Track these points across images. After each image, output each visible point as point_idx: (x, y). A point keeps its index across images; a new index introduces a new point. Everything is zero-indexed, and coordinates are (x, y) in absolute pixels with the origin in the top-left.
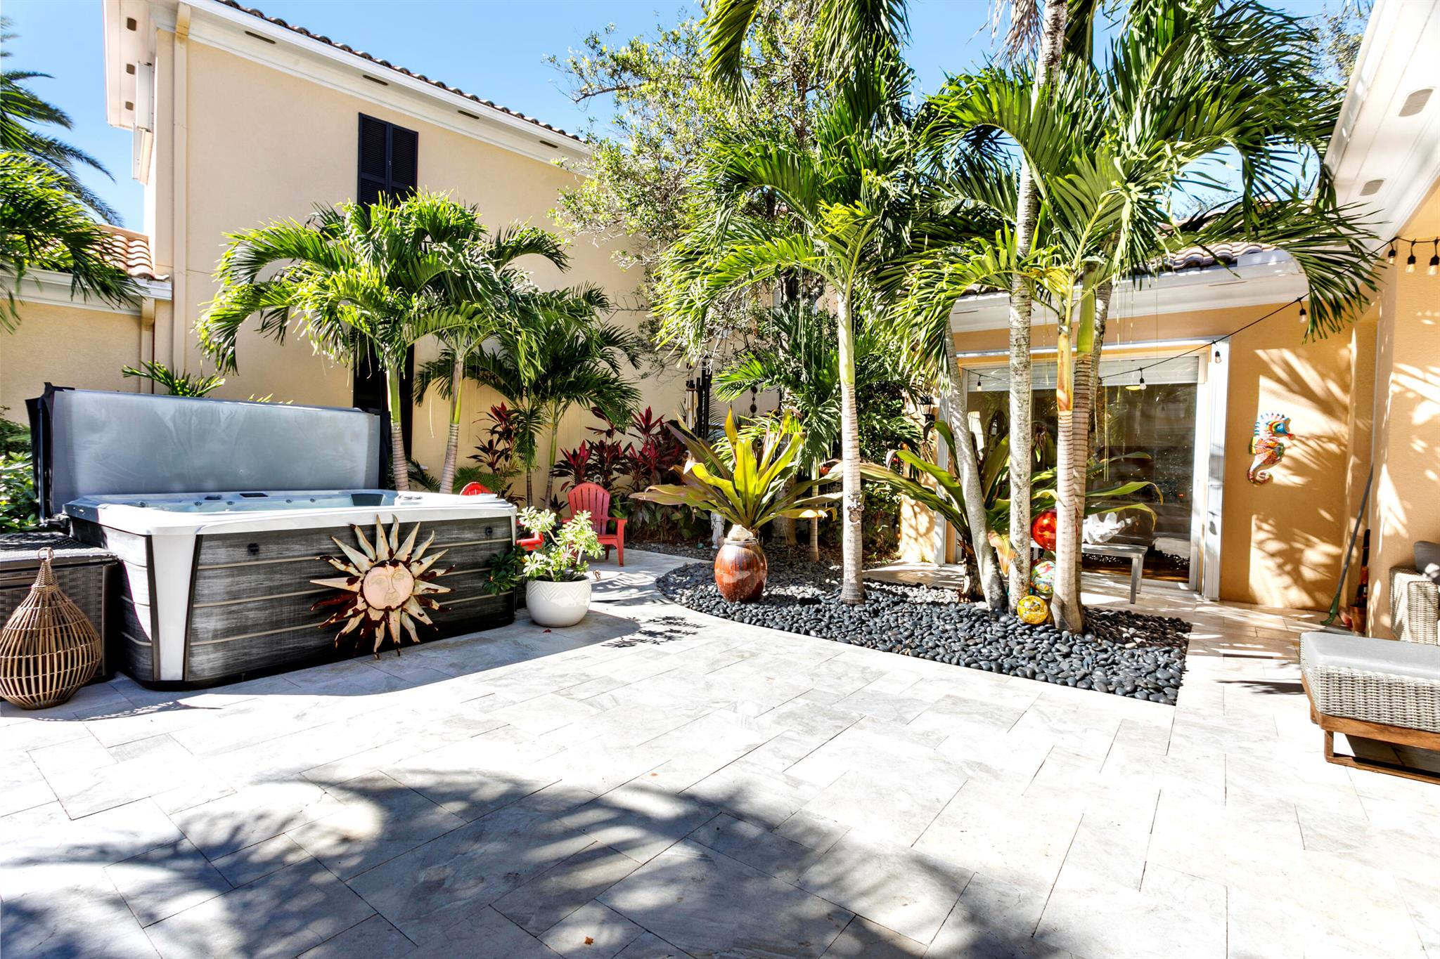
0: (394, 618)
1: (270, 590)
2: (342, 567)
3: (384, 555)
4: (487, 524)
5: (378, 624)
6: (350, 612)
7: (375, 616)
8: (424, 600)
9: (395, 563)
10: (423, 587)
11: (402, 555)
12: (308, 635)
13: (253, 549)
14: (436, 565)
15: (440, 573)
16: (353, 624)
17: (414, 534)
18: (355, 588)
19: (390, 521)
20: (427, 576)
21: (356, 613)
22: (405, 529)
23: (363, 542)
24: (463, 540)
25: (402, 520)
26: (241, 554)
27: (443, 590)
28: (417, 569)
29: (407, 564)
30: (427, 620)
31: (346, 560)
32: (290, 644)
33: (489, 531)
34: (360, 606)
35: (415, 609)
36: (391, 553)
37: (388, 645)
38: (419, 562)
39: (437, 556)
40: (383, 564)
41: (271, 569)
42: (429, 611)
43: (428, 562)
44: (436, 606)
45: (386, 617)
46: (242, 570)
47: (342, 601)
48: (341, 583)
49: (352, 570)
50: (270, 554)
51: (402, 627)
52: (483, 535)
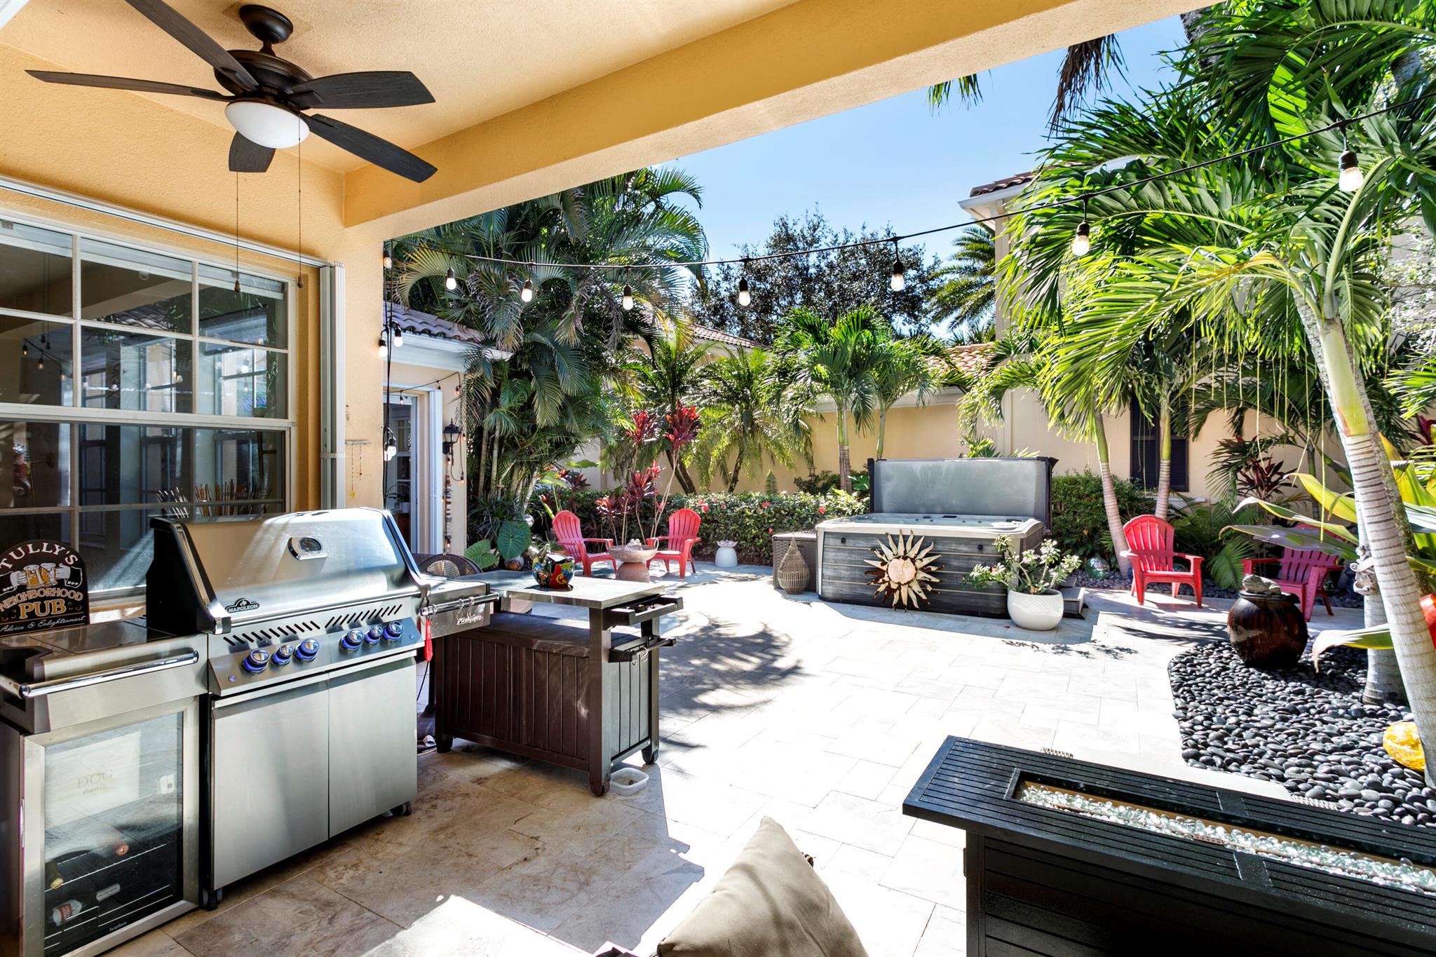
0: (904, 589)
1: (850, 562)
2: (880, 556)
3: (902, 553)
4: (979, 543)
5: (895, 591)
6: (881, 581)
7: (894, 586)
8: (922, 583)
9: (905, 558)
10: (922, 575)
11: (912, 554)
12: (861, 589)
13: (843, 541)
14: (932, 564)
15: (933, 569)
16: (882, 588)
17: (920, 542)
18: (884, 568)
19: (909, 533)
20: (925, 569)
21: (884, 582)
22: (916, 539)
23: (891, 543)
24: (960, 551)
25: (916, 534)
26: (838, 542)
27: (934, 580)
28: (919, 564)
29: (913, 561)
30: (924, 597)
31: (882, 553)
32: (860, 591)
33: (981, 548)
34: (886, 578)
35: (916, 587)
36: (905, 552)
37: (900, 606)
38: (921, 560)
39: (933, 558)
40: (898, 558)
41: (851, 551)
42: (925, 592)
43: (926, 561)
44: (929, 588)
45: (899, 588)
46: (839, 550)
47: (879, 574)
48: (877, 564)
49: (884, 558)
50: (850, 543)
51: (909, 596)
52: (976, 549)
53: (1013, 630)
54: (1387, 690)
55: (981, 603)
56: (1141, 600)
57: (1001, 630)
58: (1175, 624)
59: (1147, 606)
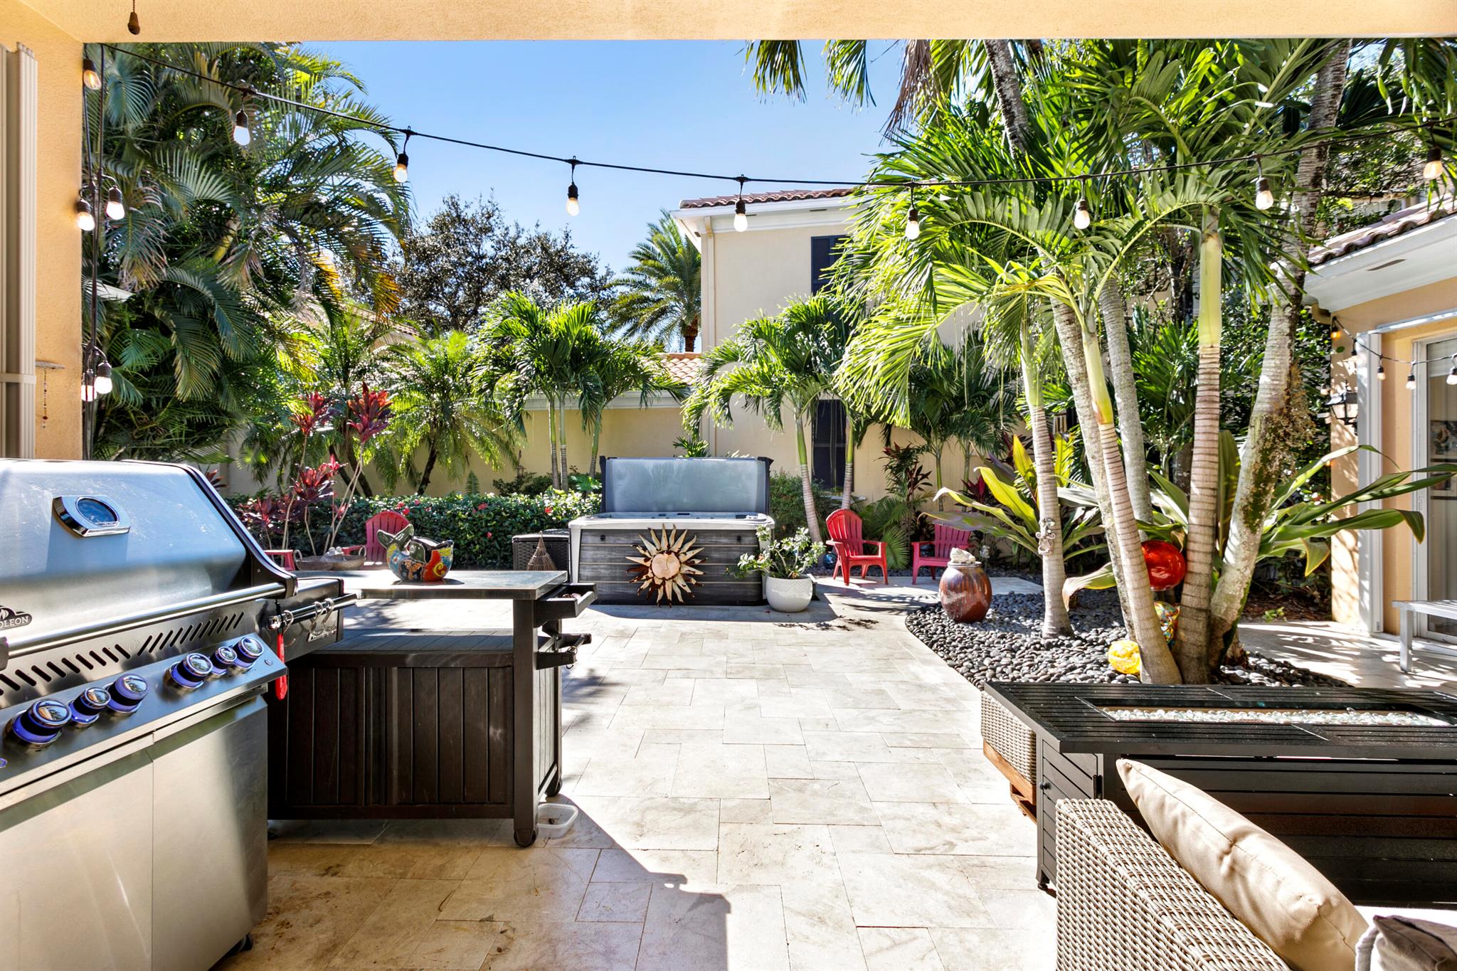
0: (668, 584)
1: (611, 560)
2: (642, 552)
3: (665, 548)
4: (738, 534)
5: (659, 587)
6: (644, 577)
7: (658, 582)
8: (687, 577)
9: (669, 552)
10: (686, 569)
11: (675, 548)
12: (622, 588)
13: (603, 538)
14: (695, 557)
15: (697, 562)
16: (646, 584)
17: (683, 536)
18: (648, 564)
19: (671, 528)
20: (689, 563)
21: (648, 578)
22: (679, 533)
23: (654, 539)
24: (720, 543)
25: (679, 528)
26: (597, 540)
27: (698, 573)
28: (683, 558)
29: (677, 555)
30: (688, 590)
31: (645, 549)
32: (621, 590)
33: (739, 539)
34: (650, 575)
35: (681, 581)
36: (669, 546)
37: (664, 601)
38: (685, 553)
39: (696, 551)
40: (662, 553)
41: (611, 549)
42: (690, 586)
43: (690, 554)
44: (693, 581)
45: (663, 584)
46: (598, 548)
47: (642, 570)
48: (640, 561)
49: (647, 554)
50: (610, 540)
51: (673, 591)
52: (735, 541)
53: (773, 614)
54: (1060, 626)
55: (740, 591)
56: (847, 582)
57: (765, 615)
58: (879, 599)
59: (852, 587)
